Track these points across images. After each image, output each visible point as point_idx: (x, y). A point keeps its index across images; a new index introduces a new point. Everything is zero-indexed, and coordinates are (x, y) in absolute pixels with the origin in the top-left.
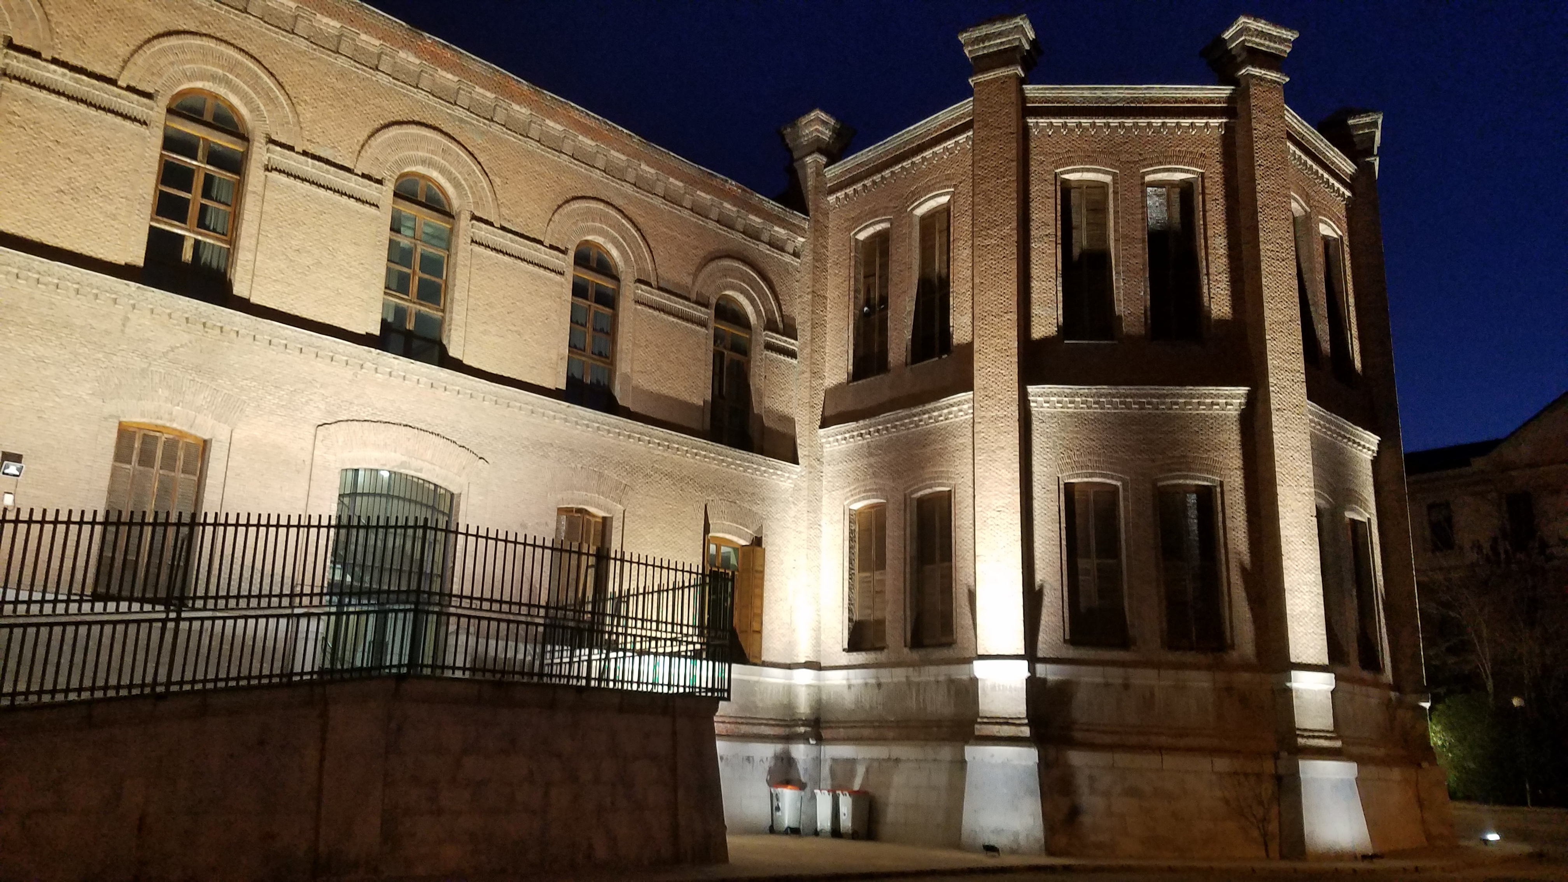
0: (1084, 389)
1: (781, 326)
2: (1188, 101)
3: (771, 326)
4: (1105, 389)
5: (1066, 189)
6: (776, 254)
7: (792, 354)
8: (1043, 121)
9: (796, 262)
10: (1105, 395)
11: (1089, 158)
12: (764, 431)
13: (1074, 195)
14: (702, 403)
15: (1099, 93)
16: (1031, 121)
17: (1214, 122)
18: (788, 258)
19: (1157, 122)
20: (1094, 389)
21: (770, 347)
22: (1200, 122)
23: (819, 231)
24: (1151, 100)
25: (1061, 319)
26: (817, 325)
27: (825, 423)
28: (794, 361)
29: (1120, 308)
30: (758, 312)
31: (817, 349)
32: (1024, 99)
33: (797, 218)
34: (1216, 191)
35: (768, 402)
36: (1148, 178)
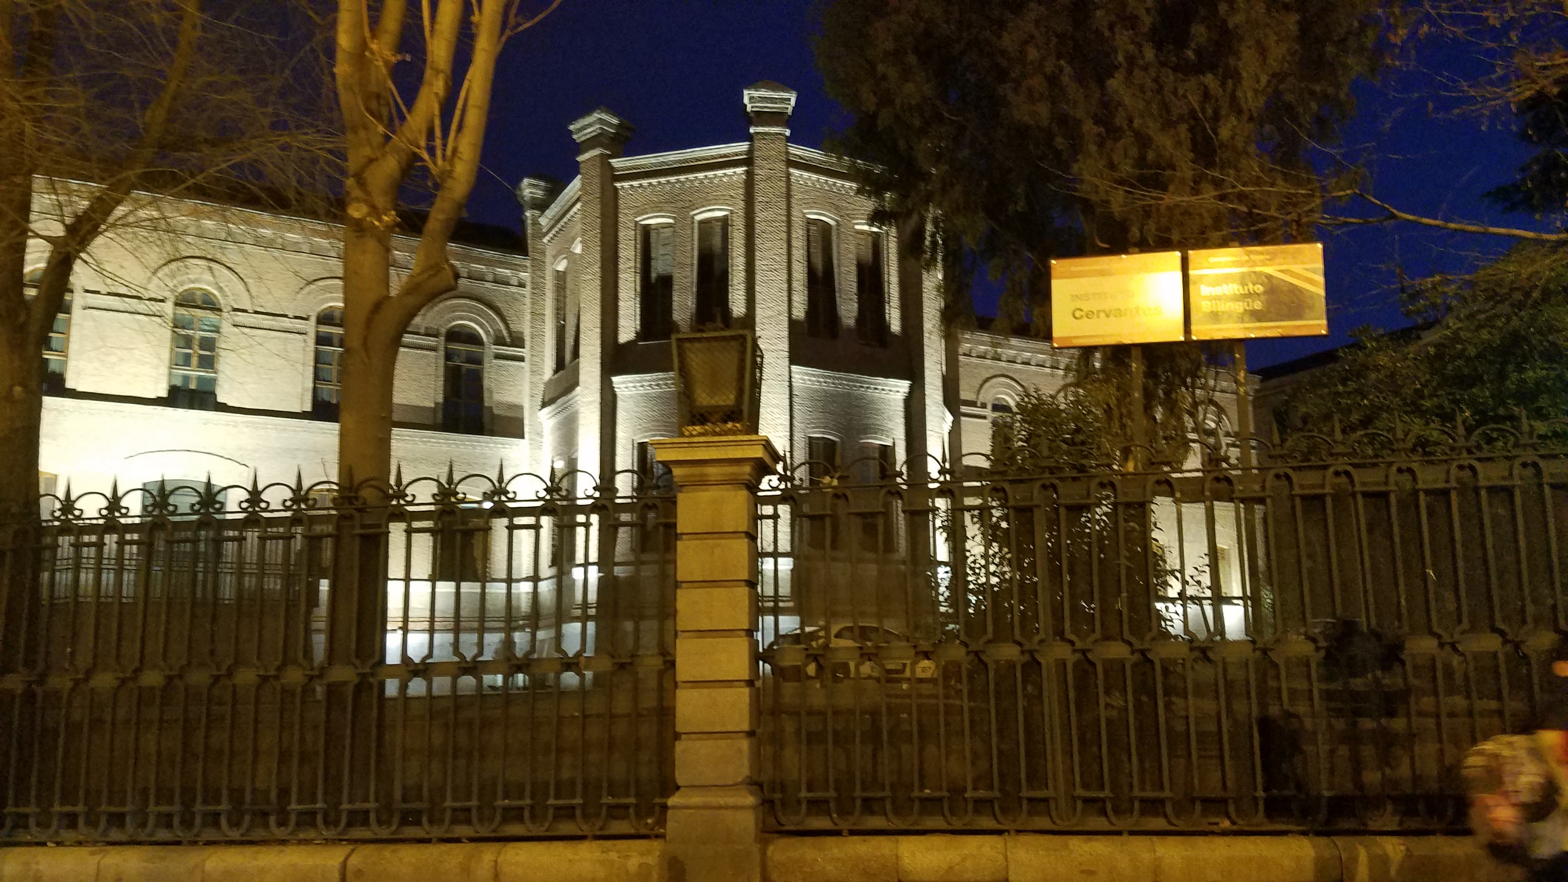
0: (647, 376)
1: (508, 340)
2: (721, 157)
3: (499, 341)
4: (661, 375)
5: (646, 231)
6: (502, 288)
7: (521, 359)
8: (626, 185)
9: (521, 291)
10: (661, 379)
11: (657, 208)
12: (494, 417)
13: (653, 235)
14: (433, 405)
15: (661, 159)
16: (618, 185)
17: (740, 170)
18: (514, 290)
19: (701, 175)
20: (654, 376)
21: (498, 357)
22: (729, 171)
23: (538, 266)
24: (697, 160)
25: (638, 327)
26: (537, 335)
27: (544, 405)
28: (522, 364)
29: (677, 316)
30: (487, 332)
31: (537, 353)
32: (613, 169)
33: (518, 259)
34: (739, 224)
35: (497, 397)
36: (698, 218)
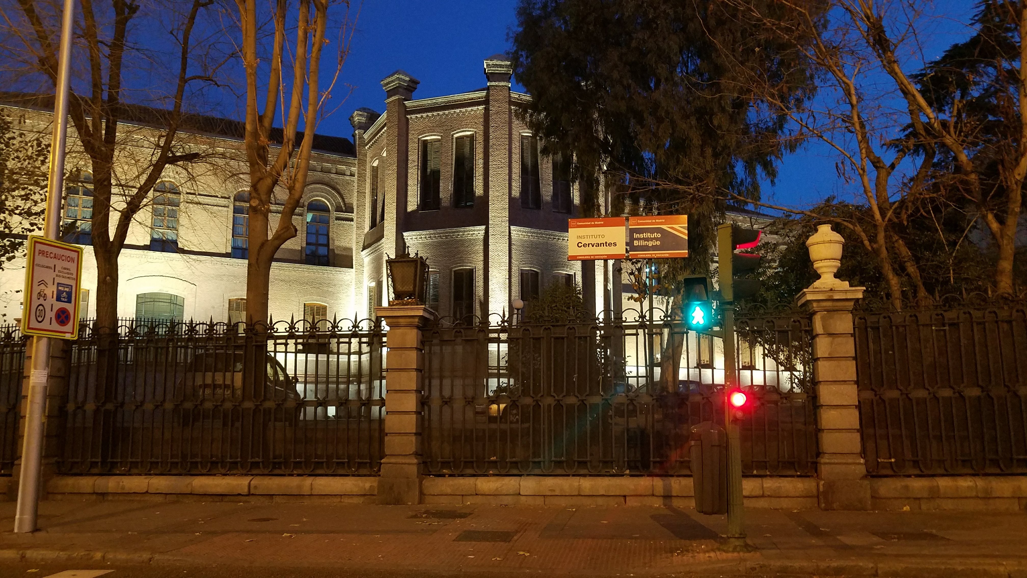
0: (424, 232)
1: (344, 209)
2: (470, 100)
3: (339, 209)
4: (432, 231)
5: (425, 143)
6: (341, 177)
7: (352, 220)
8: (413, 116)
9: (352, 178)
10: (432, 234)
11: (432, 131)
12: (335, 255)
13: (429, 145)
14: (300, 248)
15: (434, 101)
16: (409, 117)
17: (481, 107)
18: (348, 178)
19: (458, 111)
20: (427, 232)
21: (338, 219)
22: (475, 108)
23: (362, 163)
24: (455, 101)
25: (419, 202)
26: (361, 205)
27: (364, 248)
28: (352, 223)
29: (441, 195)
30: (332, 204)
32: (405, 107)
33: (351, 159)
34: (480, 139)
35: (337, 243)
36: (455, 136)
